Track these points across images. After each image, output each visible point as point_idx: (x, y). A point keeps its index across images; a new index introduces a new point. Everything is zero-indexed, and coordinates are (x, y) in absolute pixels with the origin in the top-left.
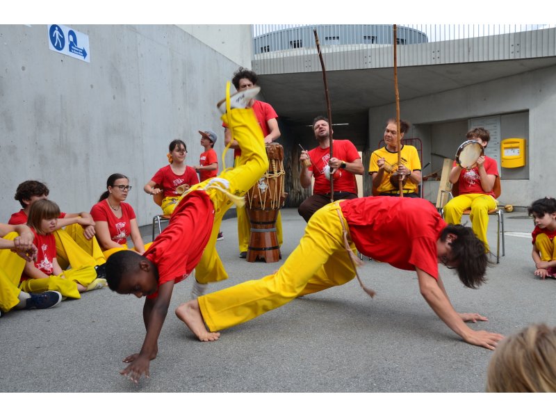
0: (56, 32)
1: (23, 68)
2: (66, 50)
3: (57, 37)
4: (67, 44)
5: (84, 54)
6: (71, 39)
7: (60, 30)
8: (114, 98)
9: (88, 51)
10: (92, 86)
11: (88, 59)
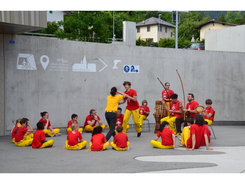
0: (127, 68)
1: (114, 80)
2: (130, 72)
3: (127, 69)
4: (130, 70)
5: (137, 71)
6: (132, 68)
7: (128, 67)
8: (150, 82)
9: (138, 70)
10: (139, 80)
11: (138, 72)
